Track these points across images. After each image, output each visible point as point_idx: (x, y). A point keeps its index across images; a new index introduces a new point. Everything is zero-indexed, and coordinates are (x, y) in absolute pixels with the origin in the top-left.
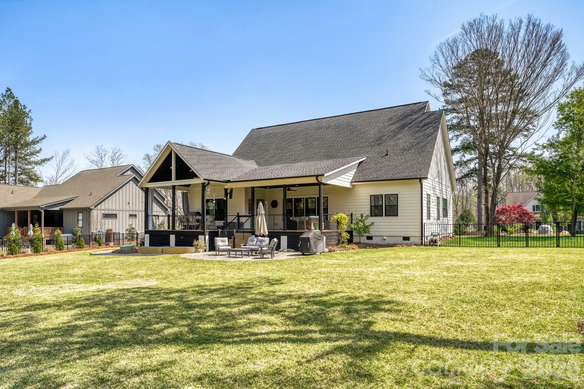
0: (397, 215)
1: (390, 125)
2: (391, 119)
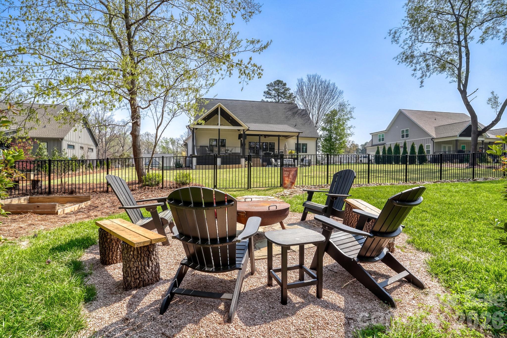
0: (307, 152)
1: (287, 112)
2: (285, 109)
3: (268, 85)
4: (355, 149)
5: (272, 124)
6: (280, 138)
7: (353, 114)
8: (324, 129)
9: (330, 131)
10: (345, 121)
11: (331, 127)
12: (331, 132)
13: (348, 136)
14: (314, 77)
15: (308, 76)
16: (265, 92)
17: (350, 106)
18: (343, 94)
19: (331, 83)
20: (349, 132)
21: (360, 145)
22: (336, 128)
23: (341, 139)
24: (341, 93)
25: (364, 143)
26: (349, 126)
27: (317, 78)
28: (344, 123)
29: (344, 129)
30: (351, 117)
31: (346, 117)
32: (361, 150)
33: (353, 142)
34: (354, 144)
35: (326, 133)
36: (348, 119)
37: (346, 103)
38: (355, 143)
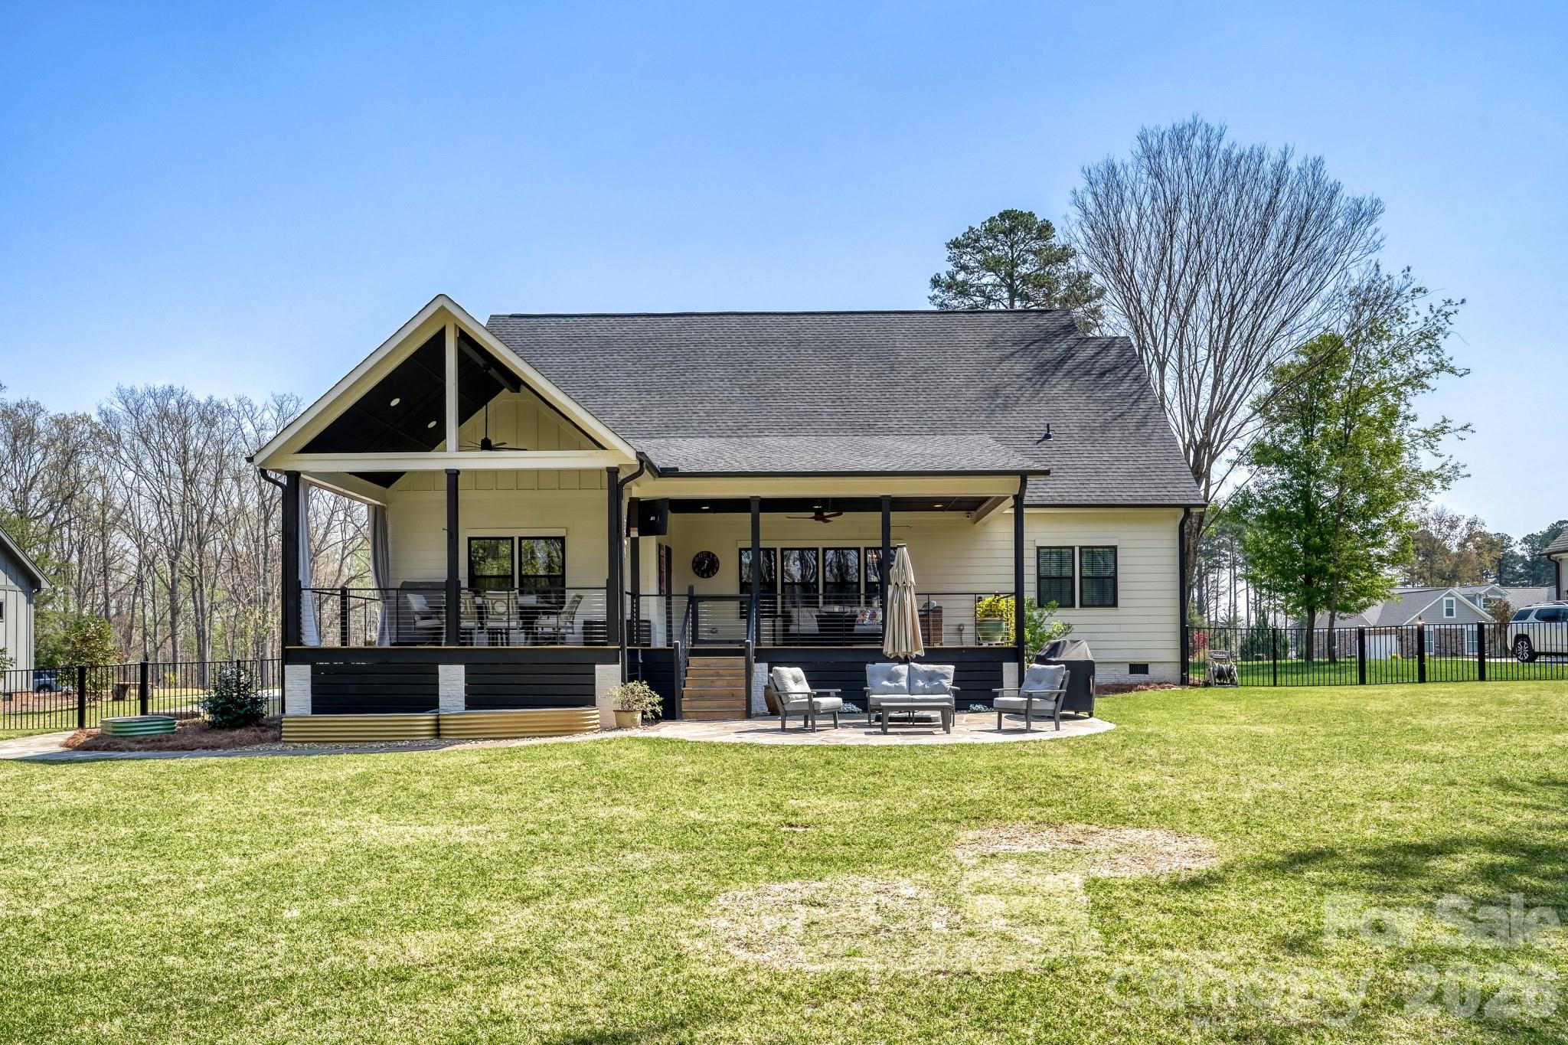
0: (1115, 605)
1: (1002, 360)
2: (992, 343)
3: (955, 244)
4: (1486, 559)
5: (897, 432)
6: (895, 517)
7: (1449, 347)
8: (1263, 455)
9: (1303, 467)
10: (1397, 394)
11: (1308, 440)
12: (1311, 472)
13: (1421, 488)
14: (1180, 137)
15: (1143, 138)
16: (936, 282)
17: (1422, 304)
18: (1381, 222)
19: (1293, 164)
20: (1427, 461)
21: (1517, 536)
22: (1342, 446)
23: (1375, 506)
24: (1363, 214)
25: (1541, 527)
26: (1427, 422)
27: (1197, 142)
28: (1391, 414)
29: (1393, 451)
30: (1440, 367)
31: (1399, 370)
32: (1526, 564)
33: (1472, 523)
34: (1483, 535)
35: (1274, 476)
36: (1417, 380)
37: (1398, 280)
38: (1491, 529)
